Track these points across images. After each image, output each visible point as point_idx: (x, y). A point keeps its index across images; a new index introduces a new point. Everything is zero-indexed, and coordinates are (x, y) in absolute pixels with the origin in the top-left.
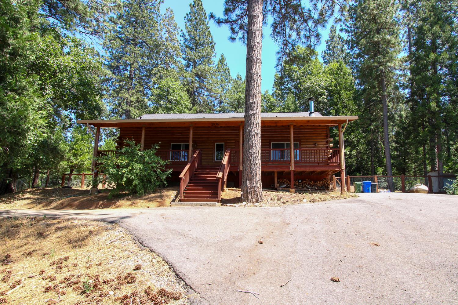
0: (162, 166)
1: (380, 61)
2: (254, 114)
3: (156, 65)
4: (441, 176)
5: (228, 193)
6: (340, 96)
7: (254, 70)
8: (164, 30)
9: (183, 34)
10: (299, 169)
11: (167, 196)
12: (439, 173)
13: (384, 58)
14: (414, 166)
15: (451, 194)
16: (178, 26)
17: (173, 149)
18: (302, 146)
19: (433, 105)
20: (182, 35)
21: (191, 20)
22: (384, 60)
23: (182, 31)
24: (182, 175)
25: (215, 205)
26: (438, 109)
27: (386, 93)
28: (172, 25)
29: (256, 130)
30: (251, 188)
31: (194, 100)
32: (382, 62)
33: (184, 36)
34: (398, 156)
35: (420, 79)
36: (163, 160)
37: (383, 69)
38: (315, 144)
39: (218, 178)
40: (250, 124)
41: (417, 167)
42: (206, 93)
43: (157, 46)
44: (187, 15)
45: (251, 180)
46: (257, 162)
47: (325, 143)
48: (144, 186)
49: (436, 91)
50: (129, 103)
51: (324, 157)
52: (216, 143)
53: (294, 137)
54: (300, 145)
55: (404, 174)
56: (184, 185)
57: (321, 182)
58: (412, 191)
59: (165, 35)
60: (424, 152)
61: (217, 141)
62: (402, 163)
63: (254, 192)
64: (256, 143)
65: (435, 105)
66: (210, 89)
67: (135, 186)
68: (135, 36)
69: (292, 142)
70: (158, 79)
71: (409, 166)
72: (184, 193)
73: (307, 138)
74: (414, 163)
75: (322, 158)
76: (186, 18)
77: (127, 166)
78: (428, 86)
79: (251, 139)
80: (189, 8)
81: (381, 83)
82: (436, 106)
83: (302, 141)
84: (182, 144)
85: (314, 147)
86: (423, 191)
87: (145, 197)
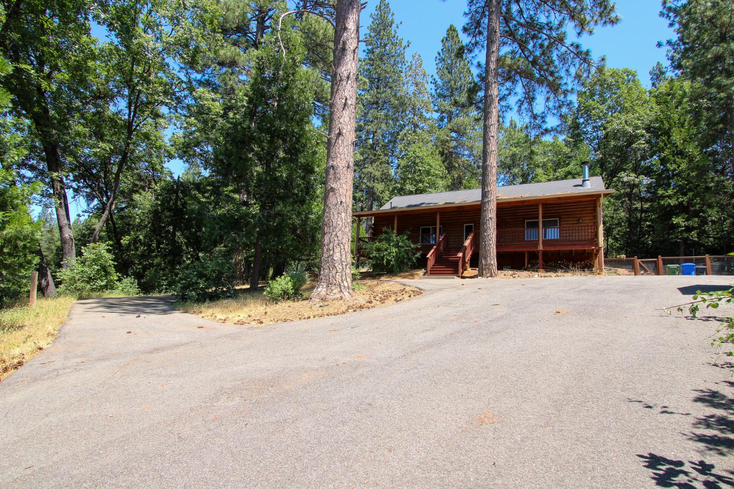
0: (412, 249)
2: (488, 201)
3: (402, 127)
5: (470, 272)
6: (669, 137)
7: (488, 162)
8: (411, 82)
9: (434, 79)
10: (548, 249)
11: (417, 274)
16: (427, 74)
17: (422, 233)
18: (562, 223)
20: (433, 81)
21: (444, 60)
23: (432, 76)
24: (428, 256)
25: (454, 278)
28: (420, 74)
29: (491, 214)
30: (486, 265)
31: (450, 163)
33: (435, 83)
36: (414, 244)
38: (578, 220)
39: (458, 257)
40: (485, 210)
42: (466, 153)
43: (402, 104)
44: (439, 54)
45: (485, 258)
46: (491, 242)
47: (591, 218)
48: (399, 266)
50: (373, 178)
51: (590, 234)
52: (465, 225)
53: (543, 214)
54: (560, 221)
56: (431, 263)
57: (583, 262)
59: (412, 89)
61: (466, 223)
63: (488, 268)
64: (491, 226)
66: (472, 147)
67: (393, 265)
68: (377, 98)
69: (541, 220)
70: (405, 145)
72: (430, 271)
73: (568, 213)
75: (588, 235)
76: (438, 58)
77: (386, 250)
79: (486, 223)
80: (441, 44)
83: (562, 217)
84: (431, 227)
85: (577, 223)
87: (400, 275)
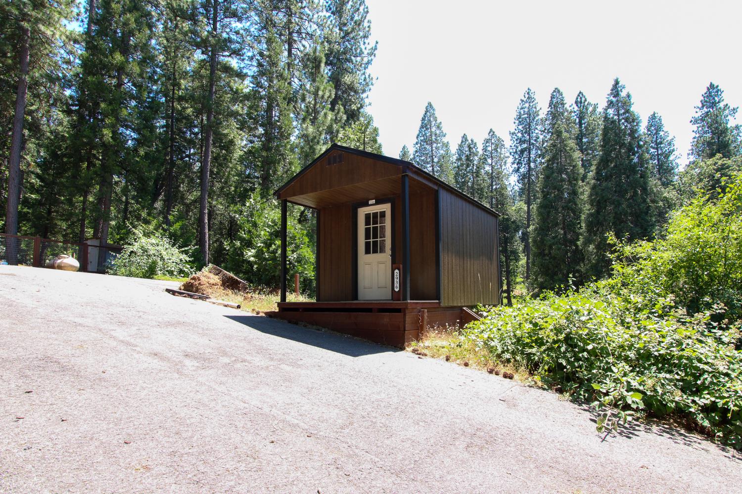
1: (26, 10)
4: (103, 247)
12: (100, 242)
13: (33, 10)
14: (64, 225)
15: (112, 274)
19: (107, 133)
22: (34, 13)
26: (114, 143)
27: (27, 79)
32: (28, 15)
34: (39, 203)
35: (94, 83)
37: (29, 29)
41: (69, 227)
49: (115, 113)
55: (45, 236)
58: (52, 266)
60: (83, 205)
62: (44, 217)
65: (111, 135)
71: (56, 224)
74: (66, 220)
78: (104, 101)
81: (19, 54)
82: (111, 137)
86: (71, 268)
